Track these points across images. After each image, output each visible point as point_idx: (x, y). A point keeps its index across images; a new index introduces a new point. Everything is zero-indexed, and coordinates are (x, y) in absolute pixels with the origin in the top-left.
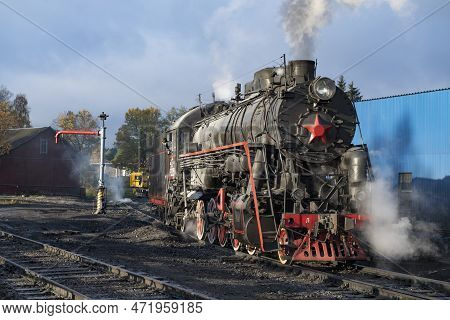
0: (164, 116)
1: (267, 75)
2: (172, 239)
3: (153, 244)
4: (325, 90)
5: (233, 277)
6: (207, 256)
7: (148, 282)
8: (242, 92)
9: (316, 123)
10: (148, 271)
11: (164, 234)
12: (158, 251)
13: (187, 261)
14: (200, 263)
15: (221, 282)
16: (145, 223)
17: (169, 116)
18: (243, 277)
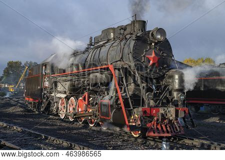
0: (23, 64)
1: (112, 31)
2: (25, 111)
3: (17, 113)
4: (159, 37)
5: (48, 126)
6: (39, 118)
7: (15, 128)
8: (93, 41)
9: (153, 55)
10: (15, 124)
11: (22, 109)
12: (20, 116)
13: (31, 120)
14: (36, 120)
15: (44, 127)
16: (14, 105)
17: (25, 65)
18: (53, 125)
